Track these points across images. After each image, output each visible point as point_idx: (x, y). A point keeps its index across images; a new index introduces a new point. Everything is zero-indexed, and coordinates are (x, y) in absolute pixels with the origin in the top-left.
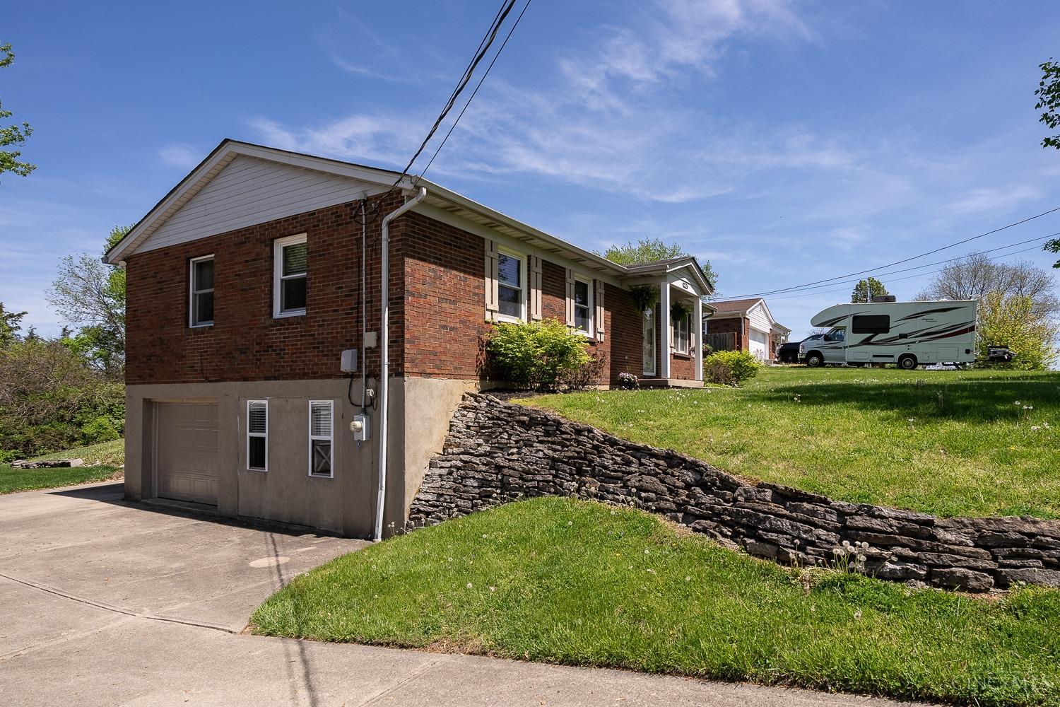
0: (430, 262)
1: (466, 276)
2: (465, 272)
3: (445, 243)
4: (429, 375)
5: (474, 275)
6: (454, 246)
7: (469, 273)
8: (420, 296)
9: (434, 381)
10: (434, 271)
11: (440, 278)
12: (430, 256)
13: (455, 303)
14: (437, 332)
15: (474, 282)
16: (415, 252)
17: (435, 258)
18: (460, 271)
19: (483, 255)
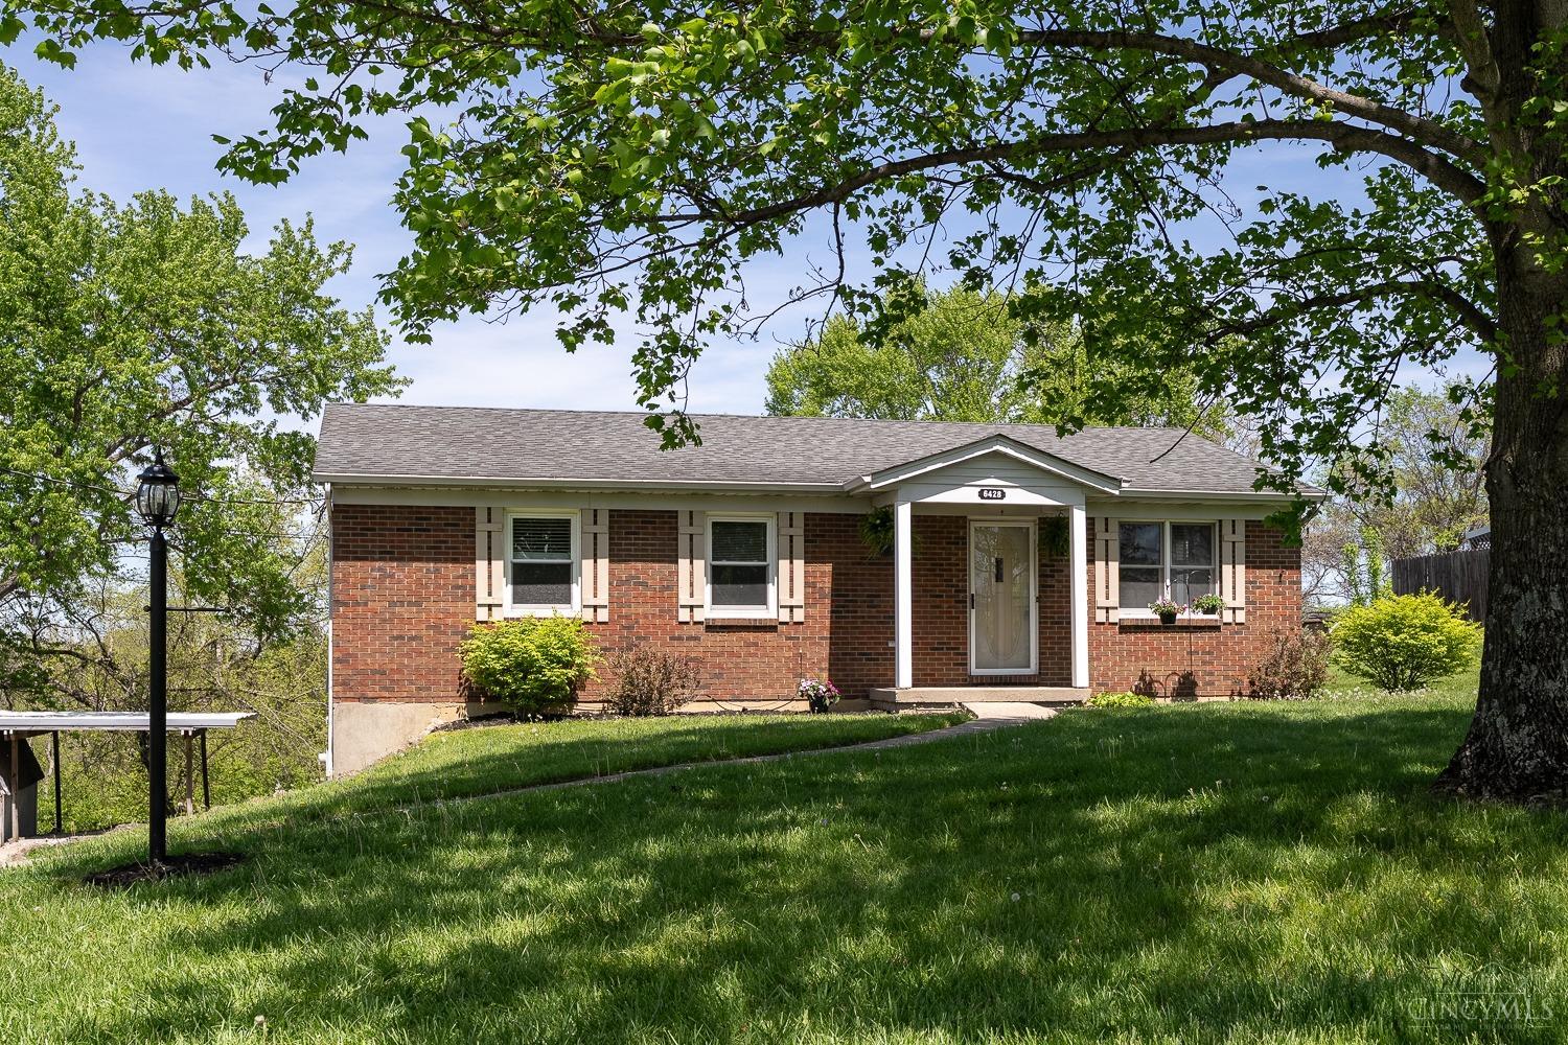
0: (373, 560)
1: (439, 565)
2: (436, 561)
3: (398, 530)
4: (373, 700)
5: (455, 561)
6: (416, 530)
7: (446, 561)
8: (357, 604)
9: (379, 706)
10: (380, 569)
11: (392, 576)
12: (374, 552)
13: (418, 604)
14: (386, 645)
15: (451, 570)
16: (350, 552)
17: (381, 553)
18: (428, 560)
19: (474, 531)
